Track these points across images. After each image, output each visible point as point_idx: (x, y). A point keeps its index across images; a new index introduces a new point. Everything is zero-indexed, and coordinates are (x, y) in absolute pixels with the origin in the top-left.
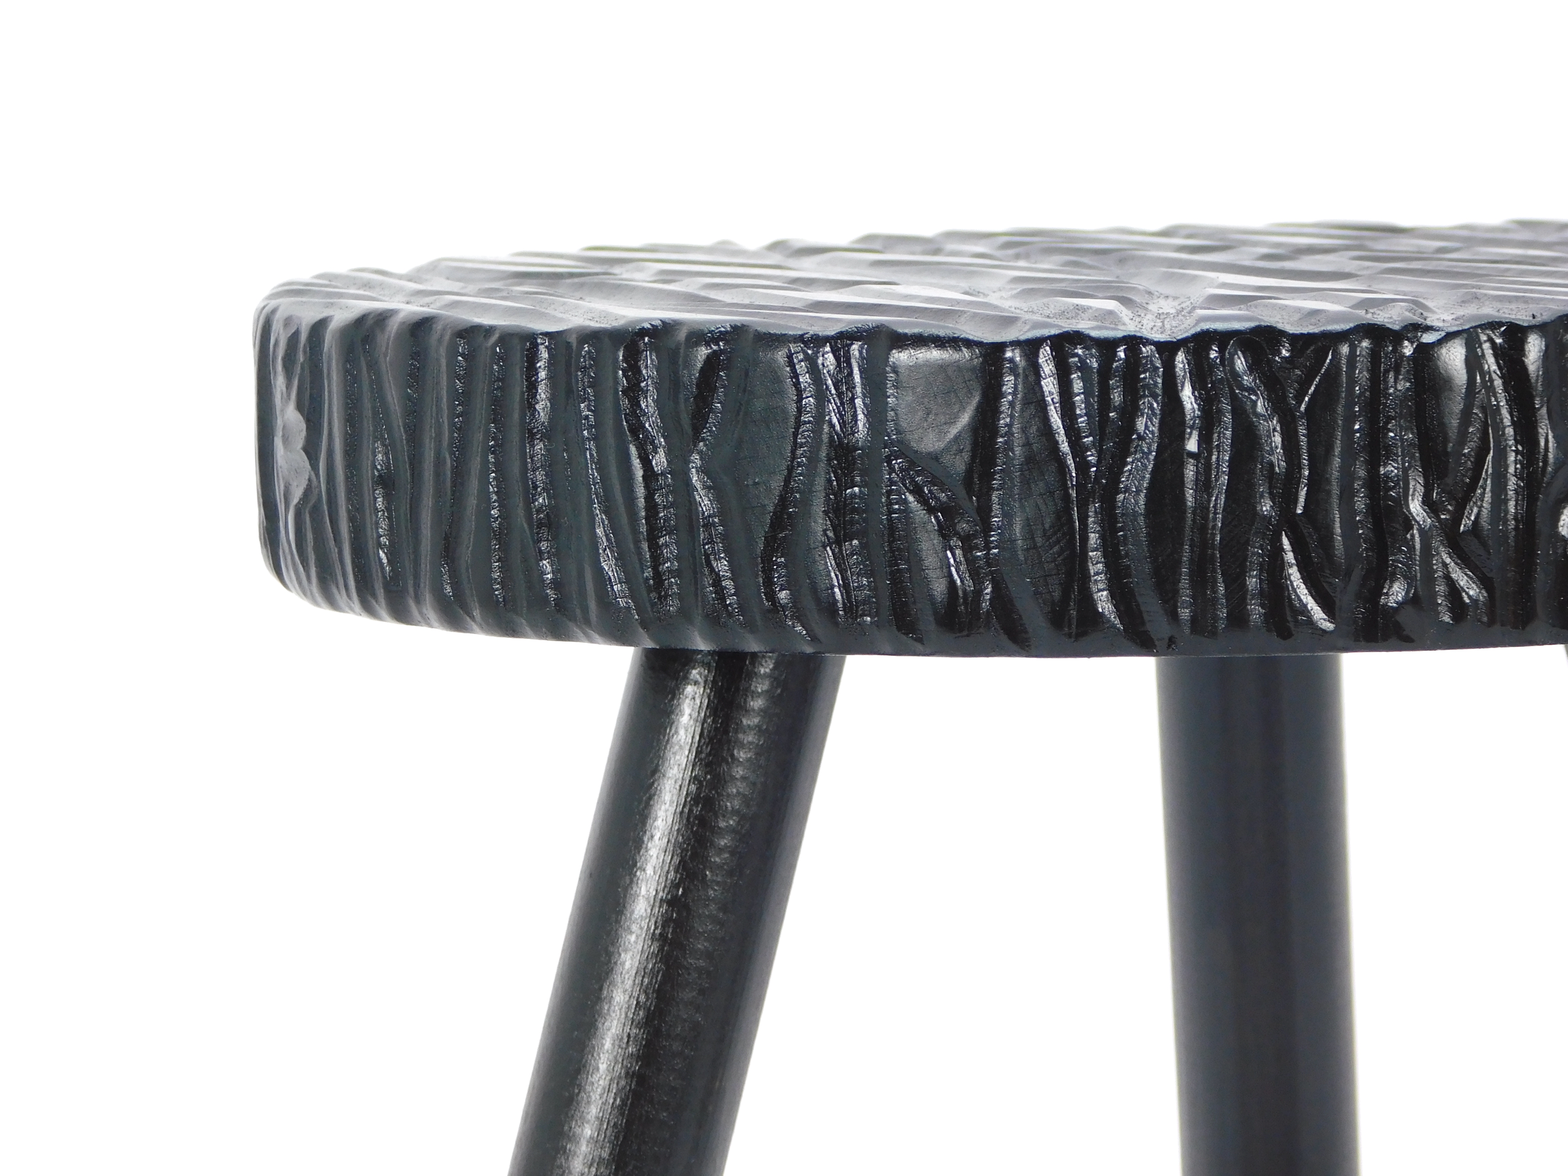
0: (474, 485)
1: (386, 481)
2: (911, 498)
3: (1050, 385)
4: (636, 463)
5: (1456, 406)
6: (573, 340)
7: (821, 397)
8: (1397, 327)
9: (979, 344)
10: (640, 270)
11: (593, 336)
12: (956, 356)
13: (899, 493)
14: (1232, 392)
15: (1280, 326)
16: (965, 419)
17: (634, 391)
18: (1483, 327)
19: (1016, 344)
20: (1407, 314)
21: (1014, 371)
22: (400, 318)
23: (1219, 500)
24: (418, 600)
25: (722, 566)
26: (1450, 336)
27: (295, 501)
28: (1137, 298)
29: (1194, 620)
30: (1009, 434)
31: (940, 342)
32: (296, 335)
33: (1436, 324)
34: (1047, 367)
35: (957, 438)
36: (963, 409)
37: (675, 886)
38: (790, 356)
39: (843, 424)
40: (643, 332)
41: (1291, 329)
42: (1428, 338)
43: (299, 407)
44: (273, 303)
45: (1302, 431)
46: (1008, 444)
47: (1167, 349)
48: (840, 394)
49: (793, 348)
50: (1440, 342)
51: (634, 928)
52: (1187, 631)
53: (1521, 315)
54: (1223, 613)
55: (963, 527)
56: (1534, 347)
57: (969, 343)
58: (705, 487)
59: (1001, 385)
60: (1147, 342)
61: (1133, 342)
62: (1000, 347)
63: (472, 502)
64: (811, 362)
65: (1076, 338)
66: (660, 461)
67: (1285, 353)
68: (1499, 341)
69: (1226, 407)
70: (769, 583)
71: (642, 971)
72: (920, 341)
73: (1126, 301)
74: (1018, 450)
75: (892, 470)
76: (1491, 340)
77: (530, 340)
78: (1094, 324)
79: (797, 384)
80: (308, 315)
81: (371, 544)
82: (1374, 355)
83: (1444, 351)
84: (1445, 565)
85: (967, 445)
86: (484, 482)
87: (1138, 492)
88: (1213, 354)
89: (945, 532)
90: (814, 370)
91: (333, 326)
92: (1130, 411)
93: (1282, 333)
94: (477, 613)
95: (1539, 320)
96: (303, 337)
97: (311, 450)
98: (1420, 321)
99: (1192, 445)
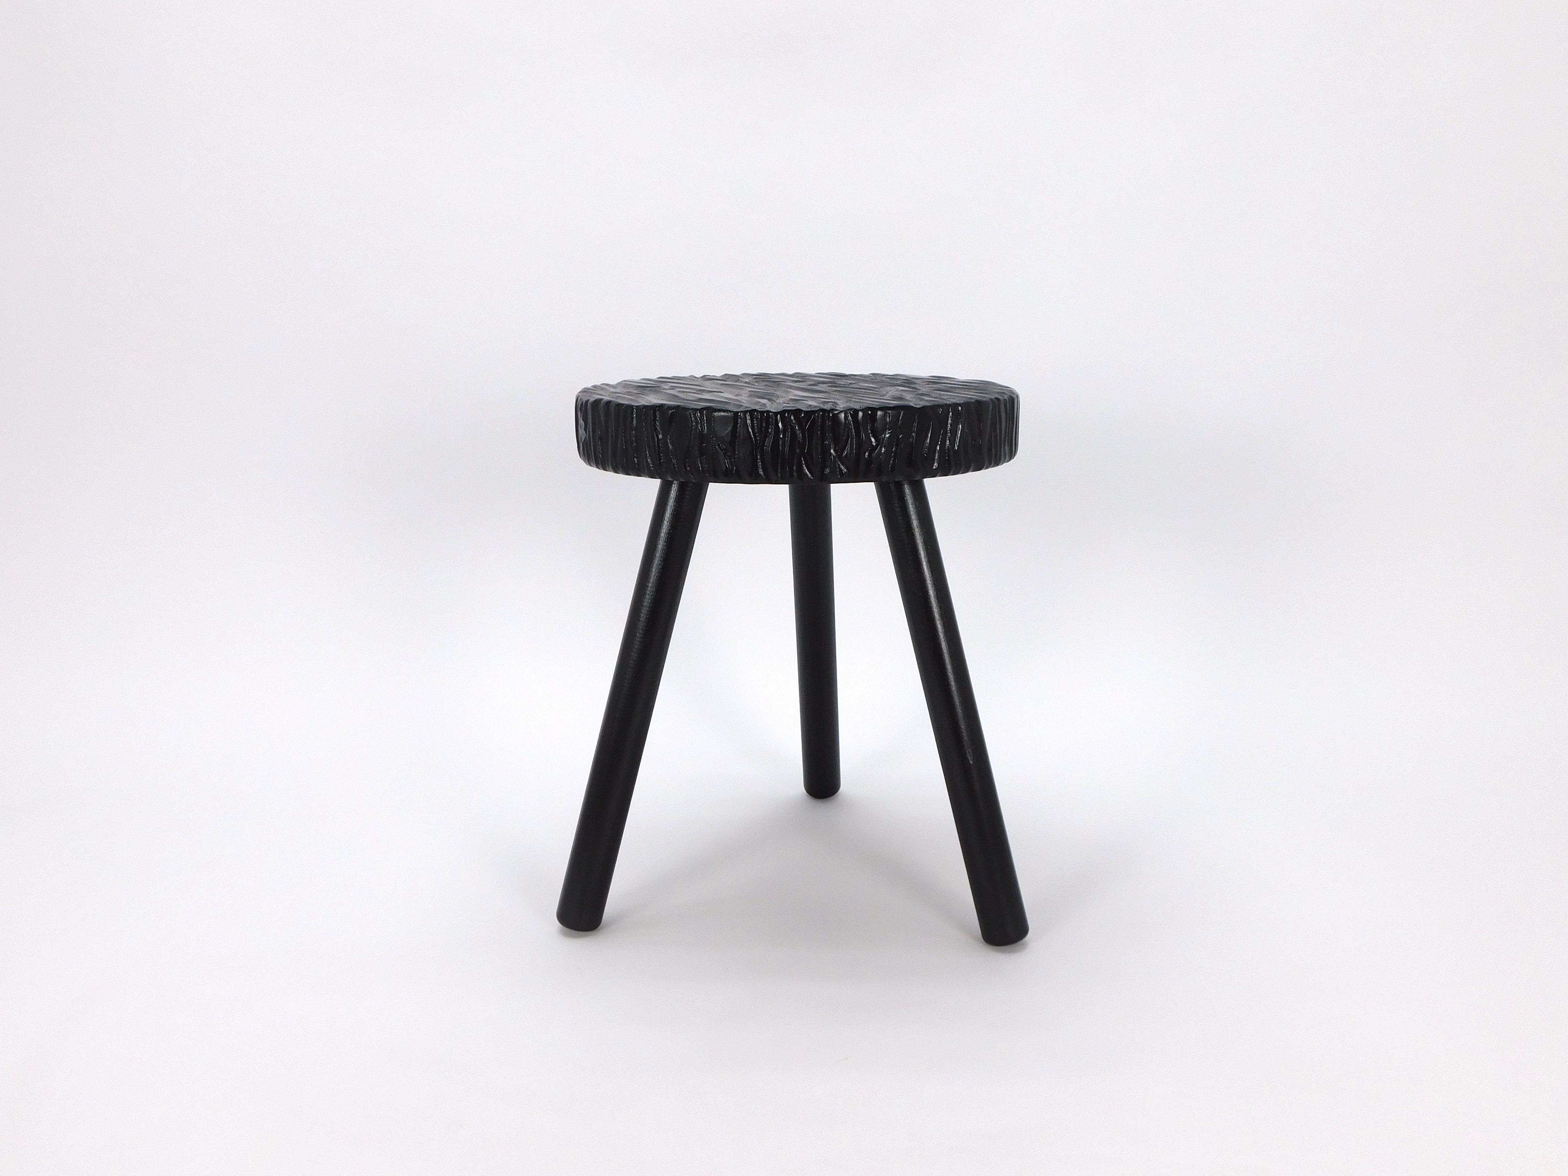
0: (620, 440)
1: (600, 438)
2: (717, 447)
3: (749, 422)
4: (655, 437)
5: (842, 427)
6: (641, 407)
7: (697, 423)
8: (829, 409)
9: (733, 412)
10: (667, 385)
11: (645, 407)
12: (727, 414)
13: (714, 445)
14: (791, 425)
15: (802, 409)
16: (729, 429)
17: (655, 420)
18: (848, 410)
19: (741, 412)
20: (832, 406)
21: (741, 418)
22: (604, 400)
23: (787, 449)
24: (608, 465)
25: (674, 461)
26: (841, 412)
27: (582, 441)
28: (774, 398)
29: (781, 476)
30: (740, 433)
31: (724, 411)
32: (583, 402)
33: (838, 409)
34: (748, 418)
35: (728, 433)
36: (729, 427)
37: (670, 530)
38: (690, 413)
39: (702, 429)
40: (657, 406)
41: (804, 409)
42: (836, 412)
43: (583, 420)
44: (579, 394)
45: (807, 433)
46: (739, 435)
47: (776, 414)
48: (701, 423)
49: (690, 411)
50: (838, 413)
51: (661, 539)
52: (780, 478)
53: (857, 407)
54: (788, 475)
55: (729, 454)
56: (861, 414)
57: (730, 411)
58: (670, 443)
59: (738, 421)
60: (771, 412)
61: (768, 412)
62: (738, 412)
63: (619, 445)
64: (694, 414)
65: (755, 410)
66: (660, 436)
67: (803, 415)
68: (852, 413)
69: (789, 427)
70: (685, 466)
71: (662, 549)
72: (720, 410)
73: (769, 400)
74: (741, 436)
75: (713, 440)
76: (850, 413)
77: (632, 406)
78: (759, 407)
79: (691, 420)
80: (585, 399)
81: (598, 453)
82: (823, 416)
83: (839, 415)
84: (839, 464)
85: (730, 434)
86: (622, 440)
87: (769, 447)
88: (786, 415)
89: (725, 455)
90: (695, 417)
91: (590, 401)
92: (767, 428)
93: (802, 410)
94: (621, 470)
95: (862, 408)
96: (584, 403)
97: (585, 429)
98: (834, 408)
99: (781, 436)
